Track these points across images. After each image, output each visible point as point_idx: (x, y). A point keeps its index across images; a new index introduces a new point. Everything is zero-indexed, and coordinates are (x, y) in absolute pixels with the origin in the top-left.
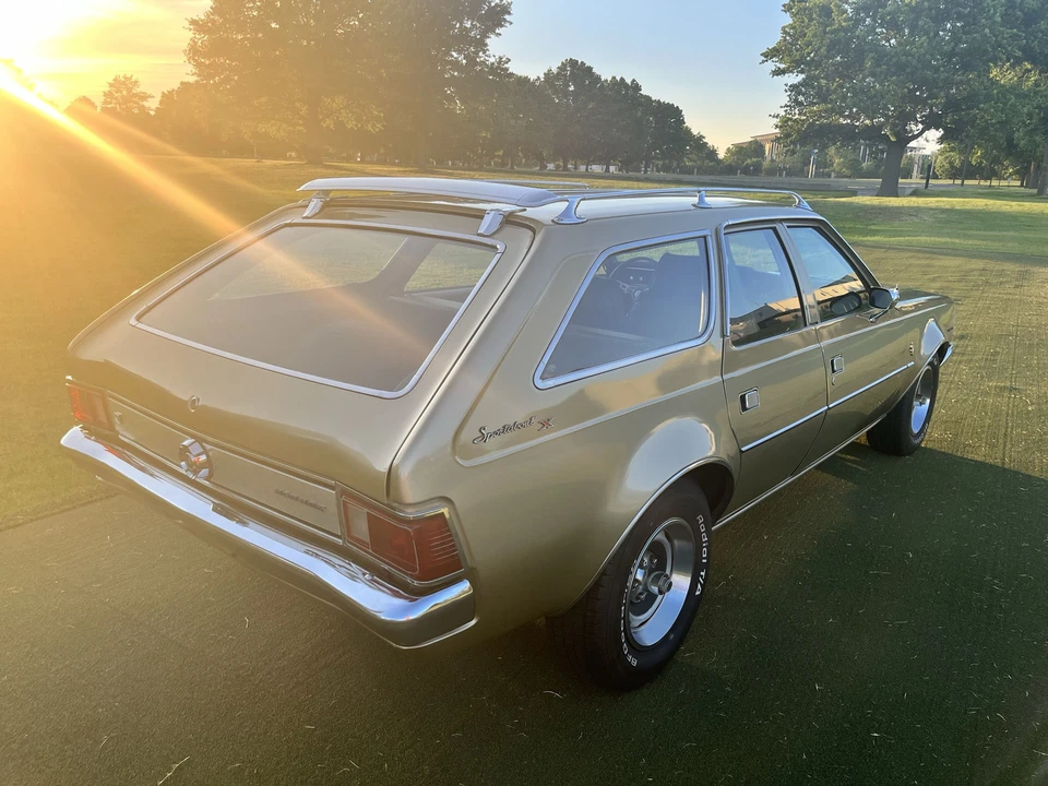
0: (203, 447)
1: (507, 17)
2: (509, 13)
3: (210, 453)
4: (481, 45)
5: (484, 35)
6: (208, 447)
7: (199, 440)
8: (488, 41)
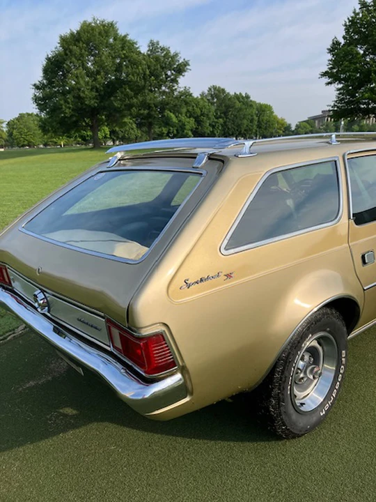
0: (44, 295)
1: (188, 67)
2: (189, 65)
3: (48, 299)
4: (175, 81)
5: (176, 77)
6: (47, 295)
7: (43, 291)
8: (178, 79)
